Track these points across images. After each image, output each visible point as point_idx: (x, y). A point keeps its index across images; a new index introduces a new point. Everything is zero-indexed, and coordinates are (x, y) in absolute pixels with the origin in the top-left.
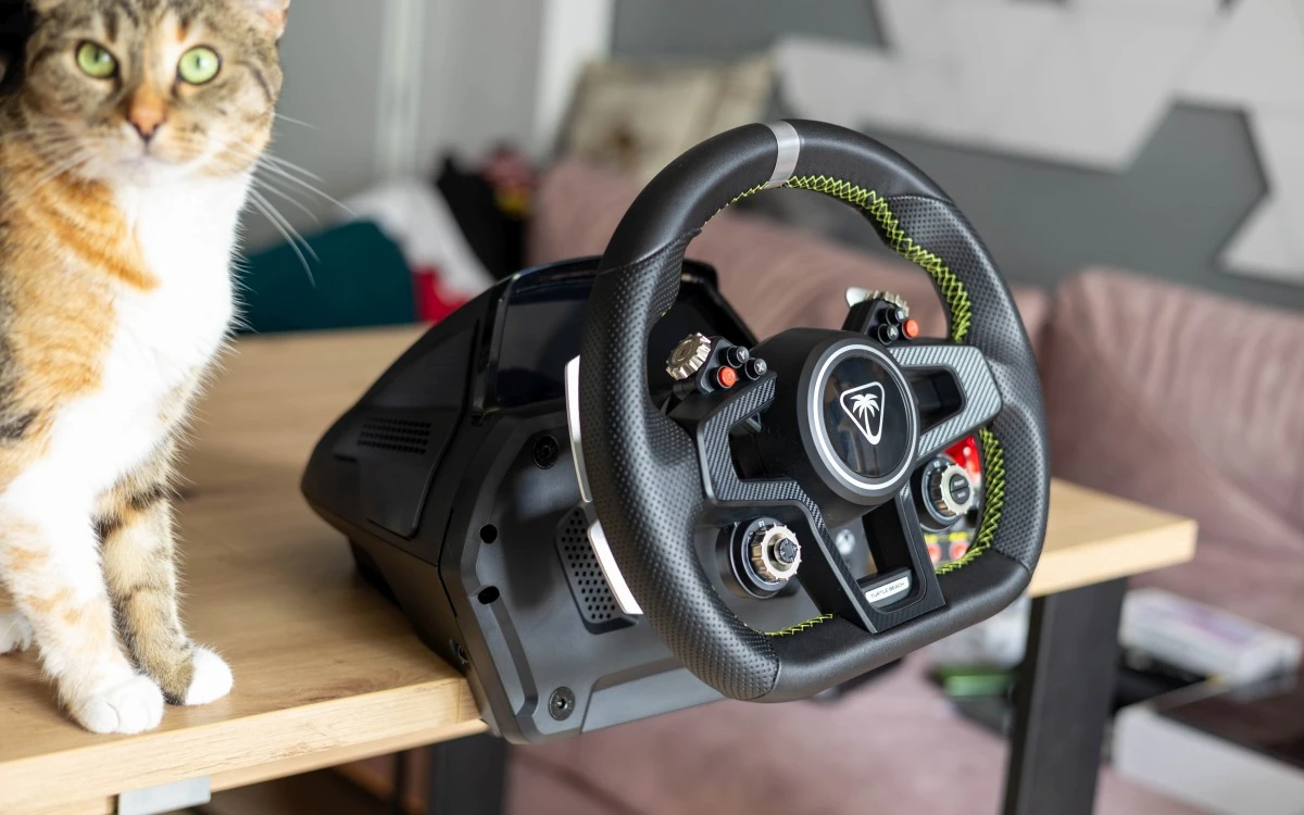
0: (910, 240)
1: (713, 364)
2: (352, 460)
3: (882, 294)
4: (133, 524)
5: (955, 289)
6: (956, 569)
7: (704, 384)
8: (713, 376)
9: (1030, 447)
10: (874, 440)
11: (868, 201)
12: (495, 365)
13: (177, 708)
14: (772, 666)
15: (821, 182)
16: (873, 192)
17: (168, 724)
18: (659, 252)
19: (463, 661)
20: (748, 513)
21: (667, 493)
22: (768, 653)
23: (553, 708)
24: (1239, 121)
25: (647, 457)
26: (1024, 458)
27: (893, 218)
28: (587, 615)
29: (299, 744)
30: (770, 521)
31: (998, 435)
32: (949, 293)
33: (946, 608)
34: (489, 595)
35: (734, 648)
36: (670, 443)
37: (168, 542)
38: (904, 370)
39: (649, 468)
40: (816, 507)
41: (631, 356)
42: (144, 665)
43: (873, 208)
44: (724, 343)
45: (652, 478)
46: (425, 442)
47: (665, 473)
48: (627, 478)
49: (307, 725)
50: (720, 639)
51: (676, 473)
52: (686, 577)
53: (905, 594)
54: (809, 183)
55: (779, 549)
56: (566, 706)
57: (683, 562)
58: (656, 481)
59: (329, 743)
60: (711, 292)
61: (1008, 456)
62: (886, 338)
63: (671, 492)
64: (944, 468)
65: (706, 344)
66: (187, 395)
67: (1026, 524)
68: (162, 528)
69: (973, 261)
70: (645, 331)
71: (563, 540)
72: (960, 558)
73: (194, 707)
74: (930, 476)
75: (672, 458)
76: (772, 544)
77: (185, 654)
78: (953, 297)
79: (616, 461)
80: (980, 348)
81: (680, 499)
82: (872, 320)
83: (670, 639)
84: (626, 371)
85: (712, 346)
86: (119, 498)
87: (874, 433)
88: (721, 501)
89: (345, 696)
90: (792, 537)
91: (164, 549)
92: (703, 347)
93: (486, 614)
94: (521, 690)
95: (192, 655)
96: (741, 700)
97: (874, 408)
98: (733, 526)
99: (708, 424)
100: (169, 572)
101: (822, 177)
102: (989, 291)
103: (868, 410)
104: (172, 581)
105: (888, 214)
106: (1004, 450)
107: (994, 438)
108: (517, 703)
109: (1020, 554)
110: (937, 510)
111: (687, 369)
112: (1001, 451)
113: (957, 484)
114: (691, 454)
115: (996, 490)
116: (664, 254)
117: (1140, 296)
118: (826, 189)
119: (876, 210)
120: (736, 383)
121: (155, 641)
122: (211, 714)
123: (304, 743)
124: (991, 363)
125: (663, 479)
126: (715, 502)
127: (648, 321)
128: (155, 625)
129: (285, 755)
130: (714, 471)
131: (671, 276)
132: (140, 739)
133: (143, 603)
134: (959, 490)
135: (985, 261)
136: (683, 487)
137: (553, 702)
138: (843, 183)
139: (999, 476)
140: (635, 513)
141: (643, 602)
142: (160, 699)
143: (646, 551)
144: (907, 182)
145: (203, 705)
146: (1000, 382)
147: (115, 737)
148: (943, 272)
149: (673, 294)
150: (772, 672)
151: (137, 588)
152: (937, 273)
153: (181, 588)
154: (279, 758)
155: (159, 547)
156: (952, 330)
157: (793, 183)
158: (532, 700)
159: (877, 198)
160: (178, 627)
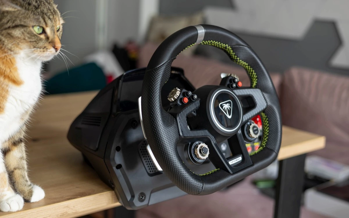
0: (238, 59)
1: (181, 96)
2: (80, 129)
3: (231, 75)
4: (14, 150)
5: (252, 72)
6: (255, 154)
7: (179, 102)
8: (181, 100)
9: (276, 117)
10: (230, 117)
11: (226, 47)
12: (119, 100)
13: (28, 203)
14: (201, 185)
15: (211, 42)
16: (227, 45)
17: (25, 208)
18: (163, 64)
19: (113, 186)
20: (193, 140)
21: (168, 135)
22: (200, 181)
23: (139, 199)
24: (333, 25)
25: (162, 125)
26: (274, 120)
27: (233, 52)
28: (149, 171)
29: (65, 212)
30: (199, 142)
31: (266, 114)
32: (250, 74)
33: (253, 165)
34: (119, 167)
35: (190, 180)
36: (169, 120)
37: (25, 155)
38: (238, 96)
39: (163, 128)
40: (213, 137)
41: (156, 95)
42: (18, 191)
43: (227, 49)
44: (184, 90)
45: (163, 131)
46: (100, 123)
47: (167, 129)
48: (156, 131)
49: (67, 206)
50: (186, 177)
51: (171, 129)
52: (175, 159)
53: (240, 162)
54: (208, 43)
55: (202, 150)
56: (143, 198)
57: (174, 155)
58: (165, 132)
59: (74, 212)
60: (182, 76)
61: (269, 120)
62: (232, 87)
63: (169, 135)
64: (251, 124)
65: (179, 91)
66: (29, 112)
67: (275, 139)
68: (22, 151)
69: (257, 64)
70: (160, 88)
71: (141, 150)
72: (257, 151)
73: (33, 203)
74: (247, 127)
75: (169, 125)
76: (200, 148)
77: (30, 188)
78: (252, 75)
79: (153, 126)
80: (260, 89)
81: (172, 136)
82: (228, 82)
83: (171, 178)
84: (155, 99)
85: (181, 91)
86: (9, 143)
87: (230, 115)
88: (185, 137)
89: (78, 198)
90: (206, 146)
91: (23, 157)
92: (178, 92)
93: (118, 172)
94: (130, 194)
95: (32, 188)
96: (193, 195)
97: (229, 108)
98: (189, 144)
99: (180, 114)
100: (25, 164)
101: (212, 41)
102: (262, 73)
103: (227, 108)
104: (26, 167)
105: (231, 51)
106: (268, 118)
107: (265, 115)
108: (129, 198)
109: (274, 148)
110: (249, 137)
111: (174, 98)
112: (267, 119)
113: (255, 129)
114: (175, 123)
115: (266, 130)
116: (165, 65)
117: (307, 74)
118: (213, 45)
119: (228, 50)
120: (188, 102)
121: (21, 184)
122: (38, 204)
123: (66, 212)
124: (263, 93)
125: (167, 131)
126: (183, 137)
127: (161, 85)
128: (21, 180)
129: (61, 216)
130: (182, 128)
131: (167, 71)
132: (17, 213)
133: (17, 173)
134: (255, 131)
135: (260, 64)
136: (173, 133)
137: (139, 197)
138: (218, 42)
139: (267, 126)
140: (159, 141)
141: (162, 167)
142: (23, 201)
143: (163, 152)
144: (237, 42)
145: (36, 202)
146: (266, 99)
147: (9, 213)
148: (249, 68)
149: (168, 76)
150: (202, 186)
151: (15, 169)
152: (247, 68)
153: (28, 168)
154: (59, 217)
155: (21, 157)
156: (252, 84)
157: (203, 43)
158: (133, 197)
159: (228, 46)
160: (28, 179)
